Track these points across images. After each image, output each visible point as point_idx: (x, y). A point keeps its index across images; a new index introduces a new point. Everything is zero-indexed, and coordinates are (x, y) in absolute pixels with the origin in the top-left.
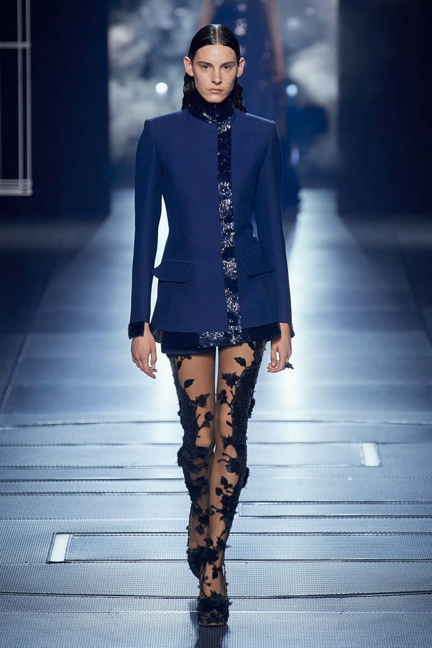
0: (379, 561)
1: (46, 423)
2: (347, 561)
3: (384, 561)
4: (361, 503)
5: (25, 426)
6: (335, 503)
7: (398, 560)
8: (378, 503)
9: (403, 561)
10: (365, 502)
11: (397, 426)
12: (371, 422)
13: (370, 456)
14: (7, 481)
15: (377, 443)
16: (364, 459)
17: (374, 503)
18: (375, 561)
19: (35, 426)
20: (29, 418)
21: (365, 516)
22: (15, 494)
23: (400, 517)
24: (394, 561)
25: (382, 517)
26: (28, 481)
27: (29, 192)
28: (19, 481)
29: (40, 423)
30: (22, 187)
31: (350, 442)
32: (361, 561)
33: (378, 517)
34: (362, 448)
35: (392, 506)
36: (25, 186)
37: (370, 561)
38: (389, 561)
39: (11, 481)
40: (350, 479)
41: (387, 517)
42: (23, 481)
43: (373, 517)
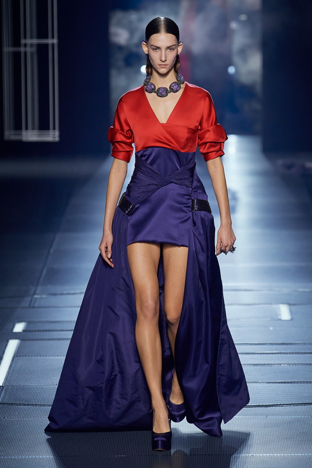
0: (291, 383)
1: (69, 292)
2: (269, 383)
3: (294, 382)
4: (279, 344)
5: (55, 294)
6: (261, 344)
7: (304, 382)
8: (290, 344)
9: (307, 382)
10: (281, 344)
11: (302, 293)
12: (285, 291)
13: (284, 313)
14: (43, 331)
15: (289, 304)
16: (280, 315)
17: (287, 344)
18: (288, 383)
19: (62, 294)
20: (58, 289)
21: (281, 353)
22: (49, 339)
23: (305, 353)
24: (301, 382)
25: (293, 353)
26: (57, 331)
27: (57, 139)
28: (52, 331)
29: (65, 292)
30: (53, 136)
31: (271, 304)
32: (279, 383)
33: (290, 353)
34: (279, 308)
35: (300, 346)
36: (54, 135)
37: (285, 383)
38: (297, 382)
39: (46, 331)
40: (271, 328)
41: (296, 353)
42: (55, 331)
43: (287, 353)
